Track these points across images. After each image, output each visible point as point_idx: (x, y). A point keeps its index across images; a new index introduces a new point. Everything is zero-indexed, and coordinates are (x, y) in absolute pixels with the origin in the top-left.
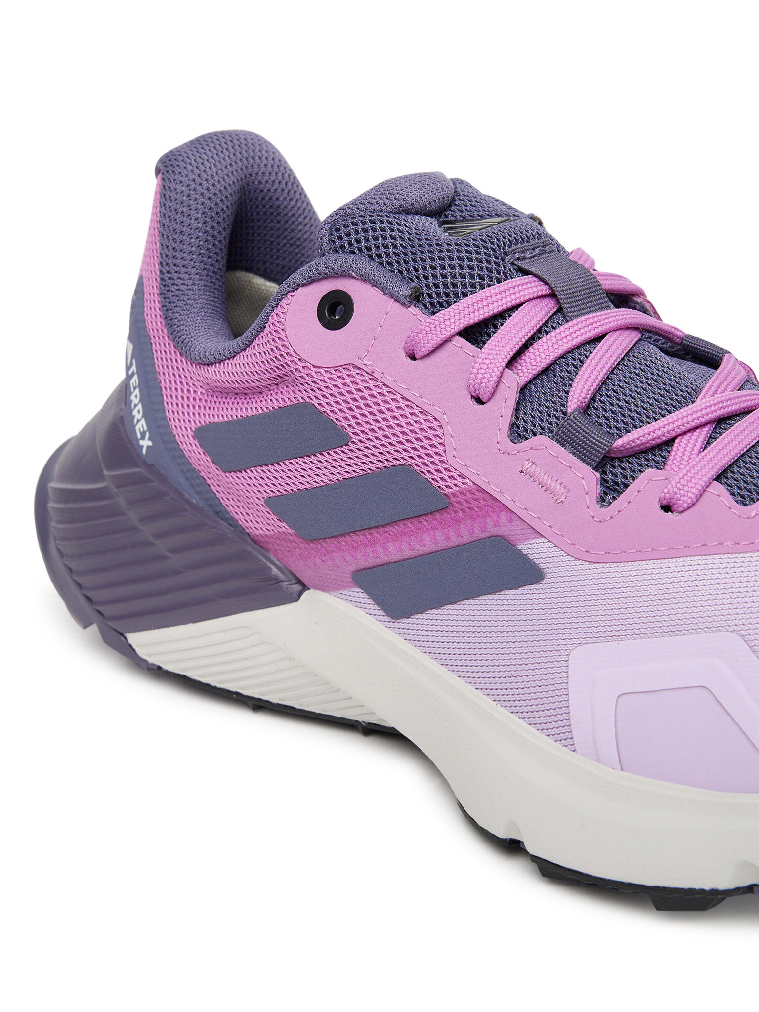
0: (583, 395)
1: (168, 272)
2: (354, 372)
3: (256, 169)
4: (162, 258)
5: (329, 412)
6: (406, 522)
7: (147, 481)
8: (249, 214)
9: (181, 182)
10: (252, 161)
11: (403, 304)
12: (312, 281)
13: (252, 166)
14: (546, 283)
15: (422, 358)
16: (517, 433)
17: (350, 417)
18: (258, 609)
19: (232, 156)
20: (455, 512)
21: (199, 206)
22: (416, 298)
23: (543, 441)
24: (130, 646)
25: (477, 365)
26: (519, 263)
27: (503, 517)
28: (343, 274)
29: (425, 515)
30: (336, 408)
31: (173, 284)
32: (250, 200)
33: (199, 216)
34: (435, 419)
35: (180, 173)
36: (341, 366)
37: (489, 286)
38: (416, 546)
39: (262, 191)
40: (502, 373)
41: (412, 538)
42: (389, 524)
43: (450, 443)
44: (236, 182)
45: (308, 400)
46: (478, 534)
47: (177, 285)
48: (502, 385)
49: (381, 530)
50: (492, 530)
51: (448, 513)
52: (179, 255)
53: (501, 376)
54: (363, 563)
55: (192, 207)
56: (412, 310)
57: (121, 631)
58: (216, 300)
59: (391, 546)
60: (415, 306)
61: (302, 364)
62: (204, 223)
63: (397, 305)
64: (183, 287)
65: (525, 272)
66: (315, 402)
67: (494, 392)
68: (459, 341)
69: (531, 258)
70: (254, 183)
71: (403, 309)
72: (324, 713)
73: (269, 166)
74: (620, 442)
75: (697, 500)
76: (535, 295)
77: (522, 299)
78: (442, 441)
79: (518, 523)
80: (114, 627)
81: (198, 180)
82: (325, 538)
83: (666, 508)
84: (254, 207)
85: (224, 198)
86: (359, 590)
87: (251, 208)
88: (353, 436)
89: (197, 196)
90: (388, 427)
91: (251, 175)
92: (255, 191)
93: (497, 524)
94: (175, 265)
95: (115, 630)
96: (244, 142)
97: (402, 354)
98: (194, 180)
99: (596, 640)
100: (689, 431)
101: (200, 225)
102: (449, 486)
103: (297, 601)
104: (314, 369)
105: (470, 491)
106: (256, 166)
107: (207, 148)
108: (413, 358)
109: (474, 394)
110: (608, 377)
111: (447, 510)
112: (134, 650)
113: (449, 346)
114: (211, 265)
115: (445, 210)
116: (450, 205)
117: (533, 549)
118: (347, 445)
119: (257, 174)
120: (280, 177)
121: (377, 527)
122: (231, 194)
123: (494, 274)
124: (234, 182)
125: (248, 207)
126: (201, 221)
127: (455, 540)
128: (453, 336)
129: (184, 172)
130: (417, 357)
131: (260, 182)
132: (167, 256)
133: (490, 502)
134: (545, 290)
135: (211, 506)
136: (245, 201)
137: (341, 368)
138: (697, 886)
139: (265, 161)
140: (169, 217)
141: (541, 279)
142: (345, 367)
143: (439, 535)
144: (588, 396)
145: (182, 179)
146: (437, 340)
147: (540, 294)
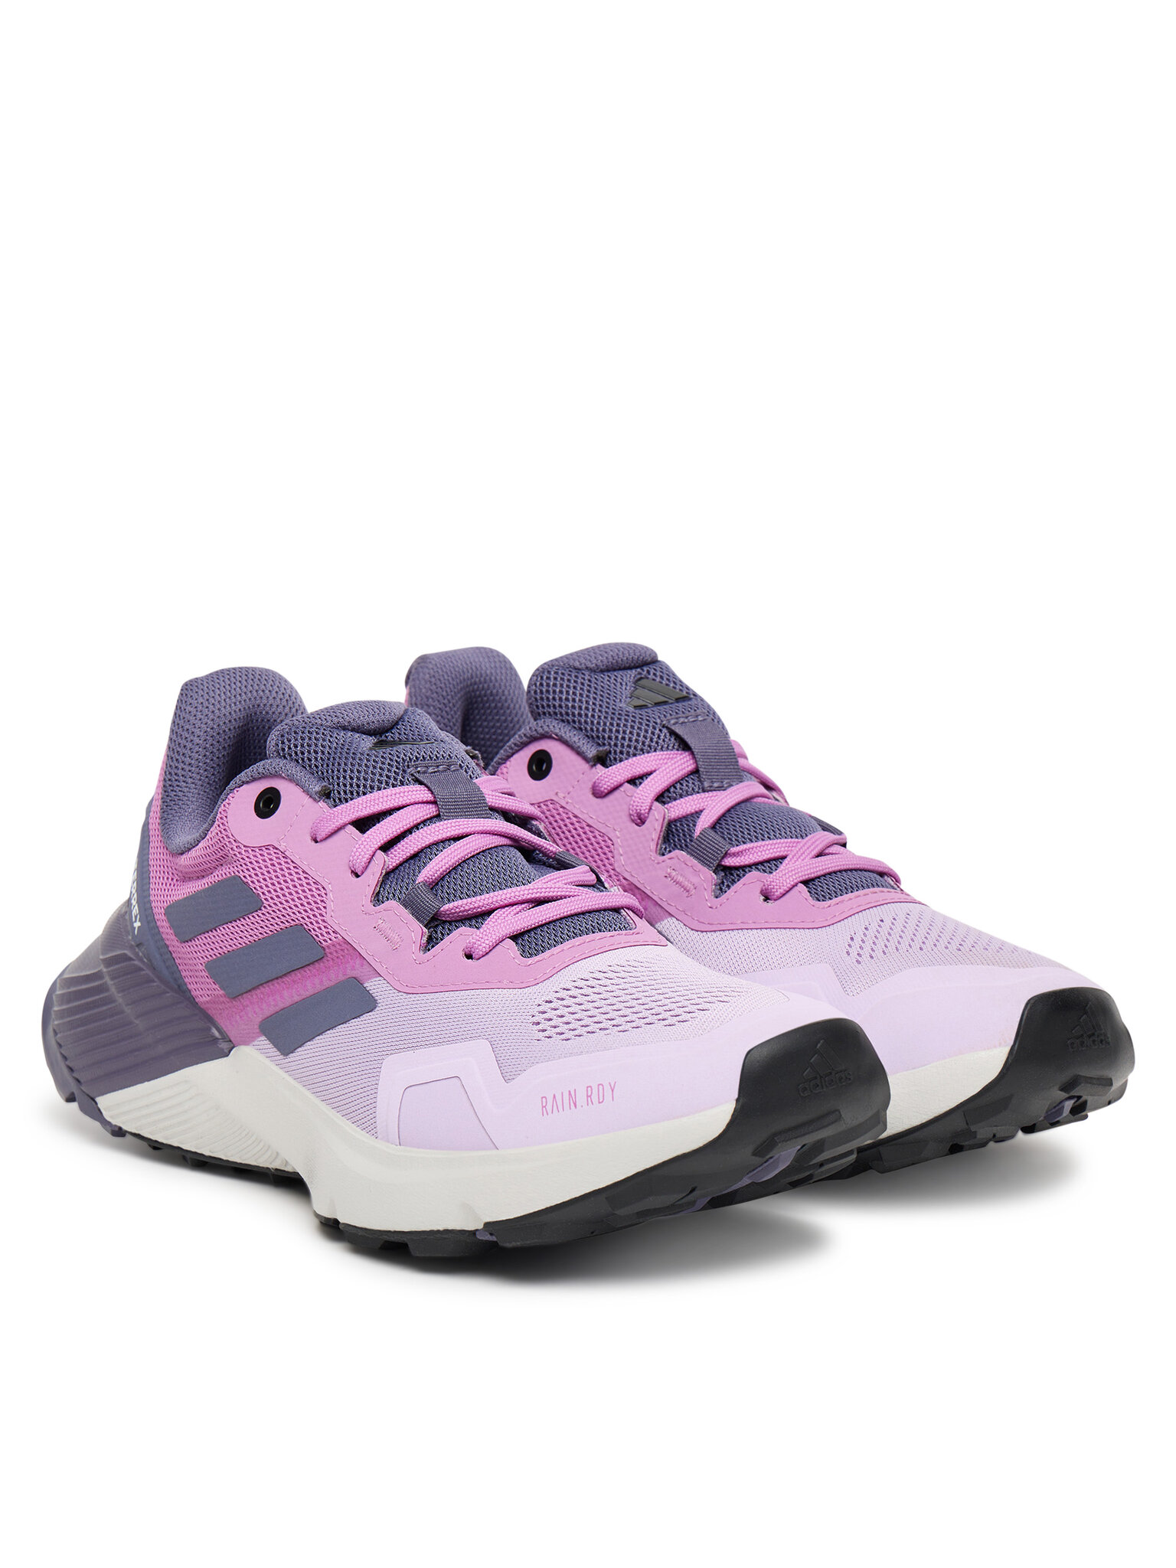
0: (431, 873)
1: (170, 780)
2: (272, 851)
3: (265, 701)
4: (167, 768)
5: (250, 882)
6: (296, 972)
7: (130, 959)
8: (257, 741)
9: (191, 704)
10: (262, 693)
11: (315, 800)
12: (254, 780)
13: (261, 698)
14: (432, 793)
15: (321, 841)
16: (377, 898)
17: (272, 891)
18: (197, 1064)
19: (243, 687)
20: (328, 961)
21: (203, 726)
22: (326, 795)
23: (393, 904)
24: (99, 1110)
25: (357, 846)
26: (417, 775)
27: (358, 961)
28: (276, 775)
29: (308, 965)
30: (255, 878)
31: (172, 791)
32: (258, 728)
33: (202, 734)
34: (323, 888)
35: (191, 696)
36: (264, 846)
37: (385, 788)
38: (302, 992)
39: (269, 721)
40: (375, 853)
41: (299, 985)
42: (285, 975)
43: (330, 905)
44: (242, 710)
45: (237, 873)
46: (341, 978)
47: (175, 791)
48: (373, 862)
49: (280, 980)
50: (351, 973)
51: (323, 963)
52: (181, 766)
53: (373, 855)
54: (268, 1011)
55: (196, 726)
56: (321, 804)
57: (92, 1096)
58: (207, 807)
59: (285, 993)
60: (323, 801)
61: (236, 844)
62: (205, 740)
63: (311, 800)
64: (180, 794)
65: (421, 783)
66: (241, 874)
67: (367, 867)
68: (351, 829)
69: (432, 773)
70: (261, 713)
71: (315, 803)
72: (243, 1162)
73: (278, 699)
74: (446, 907)
75: (490, 951)
76: (420, 800)
77: (408, 802)
78: (325, 905)
79: (366, 966)
80: (88, 1093)
81: (206, 704)
82: (242, 994)
83: (469, 956)
84: (261, 734)
85: (227, 722)
86: (263, 1038)
87: (259, 735)
88: (265, 901)
89: (202, 717)
90: (317, 908)
91: (259, 706)
92: (263, 720)
93: (353, 968)
94: (176, 774)
95: (88, 1095)
96: (258, 677)
97: (309, 838)
98: (202, 703)
99: (399, 1050)
100: (507, 906)
101: (201, 742)
102: (325, 939)
103: (227, 1056)
104: (244, 849)
105: (339, 944)
106: (264, 698)
107: (222, 679)
108: (316, 842)
109: (353, 869)
110: (459, 865)
111: (324, 960)
112: (101, 1113)
113: (342, 832)
114: (207, 777)
115: (387, 731)
116: (392, 728)
117: (373, 985)
118: (260, 910)
119: (265, 705)
120: (287, 710)
121: (277, 978)
122: (235, 719)
123: (392, 781)
124: (240, 710)
125: (256, 734)
126: (203, 739)
127: (327, 984)
128: (346, 825)
129: (195, 696)
130: (318, 840)
131: (267, 713)
132: (171, 766)
133: (351, 951)
134: (429, 797)
135: (175, 980)
136: (253, 728)
137: (264, 848)
138: (435, 1228)
139: (274, 694)
140: (177, 733)
141: (429, 789)
142: (267, 847)
143: (317, 981)
144: (436, 875)
145: (192, 702)
146: (333, 826)
147: (425, 800)
